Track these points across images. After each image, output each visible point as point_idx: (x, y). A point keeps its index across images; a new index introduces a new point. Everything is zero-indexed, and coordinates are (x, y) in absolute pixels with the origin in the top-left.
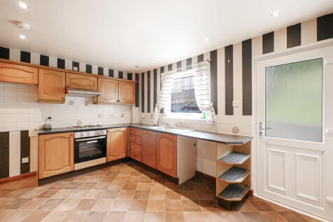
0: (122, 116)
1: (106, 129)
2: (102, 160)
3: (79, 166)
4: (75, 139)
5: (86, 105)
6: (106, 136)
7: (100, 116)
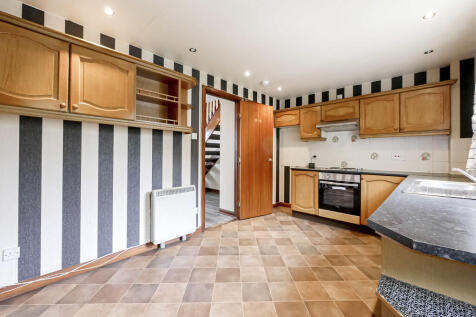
0: (424, 159)
1: (360, 174)
2: (354, 219)
3: (324, 213)
4: (320, 180)
5: (353, 141)
6: (360, 184)
7: (374, 156)
